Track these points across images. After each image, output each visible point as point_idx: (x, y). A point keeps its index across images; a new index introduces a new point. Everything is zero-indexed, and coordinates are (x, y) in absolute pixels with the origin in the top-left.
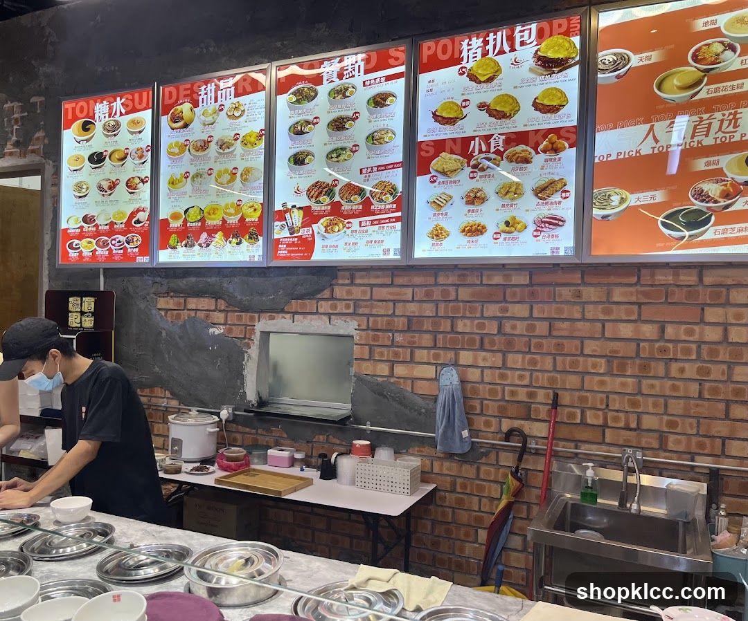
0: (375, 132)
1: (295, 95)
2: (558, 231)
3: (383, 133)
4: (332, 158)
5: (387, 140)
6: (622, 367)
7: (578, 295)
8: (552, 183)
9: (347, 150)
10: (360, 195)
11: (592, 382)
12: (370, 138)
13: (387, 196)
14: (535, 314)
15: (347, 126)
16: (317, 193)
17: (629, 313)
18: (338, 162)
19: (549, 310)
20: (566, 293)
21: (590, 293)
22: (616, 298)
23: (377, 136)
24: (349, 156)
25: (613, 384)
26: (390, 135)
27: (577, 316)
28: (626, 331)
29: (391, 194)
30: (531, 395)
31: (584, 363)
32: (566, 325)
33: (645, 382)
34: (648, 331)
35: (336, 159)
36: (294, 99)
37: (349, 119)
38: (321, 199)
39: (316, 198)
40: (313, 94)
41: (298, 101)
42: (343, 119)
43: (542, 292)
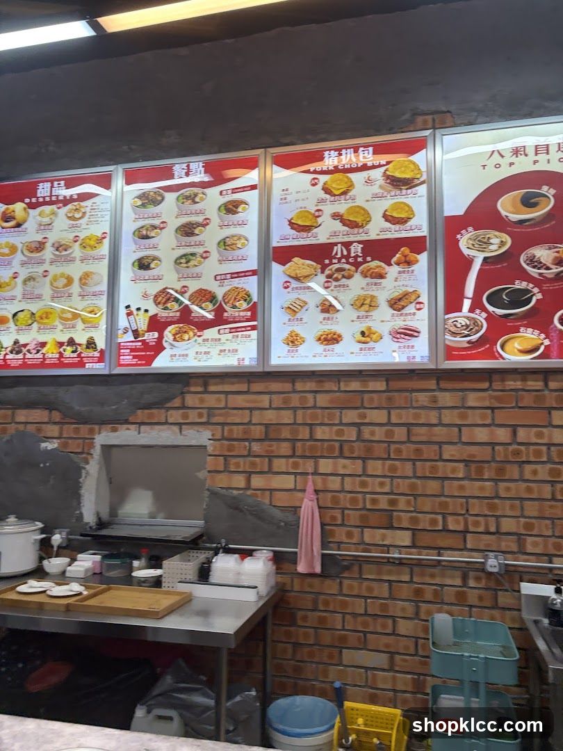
0: (227, 237)
1: (140, 199)
2: (413, 341)
3: (235, 238)
4: (181, 263)
5: (239, 246)
6: (480, 471)
7: (434, 400)
8: (406, 295)
9: (198, 256)
10: (211, 302)
11: (451, 488)
12: (222, 244)
13: (241, 302)
14: (394, 420)
15: (196, 231)
16: (164, 300)
17: (484, 417)
18: (187, 267)
19: (407, 416)
20: (423, 398)
21: (446, 398)
22: (471, 404)
23: (229, 242)
24: (200, 263)
25: (472, 488)
26: (243, 241)
27: (435, 421)
28: (482, 435)
29: (245, 300)
30: (393, 502)
31: (444, 469)
32: (423, 430)
33: (502, 485)
34: (502, 435)
35: (185, 265)
36: (139, 203)
37: (199, 225)
38: (169, 305)
39: (165, 303)
40: (159, 198)
41: (143, 205)
42: (193, 224)
43: (399, 399)
